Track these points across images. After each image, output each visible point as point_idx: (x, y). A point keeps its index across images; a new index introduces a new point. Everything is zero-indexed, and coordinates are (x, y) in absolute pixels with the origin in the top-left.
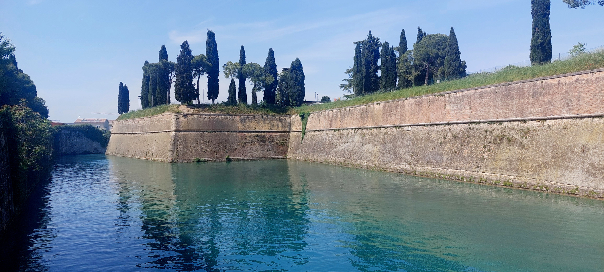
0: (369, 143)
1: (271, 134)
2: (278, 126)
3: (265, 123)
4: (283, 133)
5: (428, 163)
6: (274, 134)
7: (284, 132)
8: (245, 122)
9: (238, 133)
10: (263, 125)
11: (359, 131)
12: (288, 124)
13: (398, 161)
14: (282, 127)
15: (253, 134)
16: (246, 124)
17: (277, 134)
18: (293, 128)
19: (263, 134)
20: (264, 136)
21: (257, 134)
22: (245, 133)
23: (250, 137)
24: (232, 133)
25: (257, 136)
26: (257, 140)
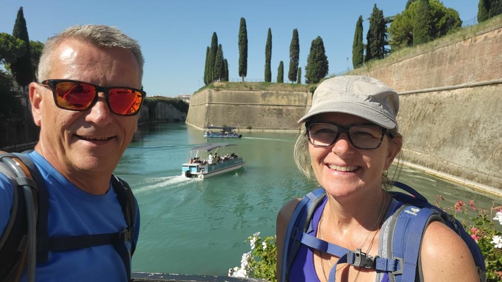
1: (288, 107)
2: (295, 101)
3: (283, 98)
6: (290, 108)
7: (300, 106)
8: (265, 97)
9: (259, 106)
10: (281, 99)
12: (305, 99)
14: (299, 101)
15: (272, 107)
16: (267, 99)
17: (294, 108)
19: (280, 107)
20: (281, 110)
21: (275, 107)
22: (265, 107)
23: (269, 110)
24: (254, 106)
25: (275, 109)
26: (275, 113)
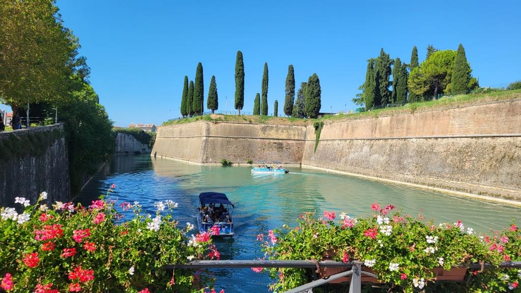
0: (376, 153)
1: (288, 141)
2: (294, 135)
3: (283, 132)
4: (299, 142)
5: (431, 175)
6: (290, 142)
7: (300, 140)
8: (265, 131)
9: (259, 140)
10: (281, 133)
11: (368, 142)
12: (303, 133)
13: (402, 171)
14: (298, 135)
15: (272, 141)
16: (267, 133)
17: (294, 142)
18: (308, 138)
19: (280, 141)
20: (281, 144)
21: (275, 141)
22: (265, 140)
23: (269, 143)
24: (253, 140)
25: (275, 143)
26: (275, 147)
